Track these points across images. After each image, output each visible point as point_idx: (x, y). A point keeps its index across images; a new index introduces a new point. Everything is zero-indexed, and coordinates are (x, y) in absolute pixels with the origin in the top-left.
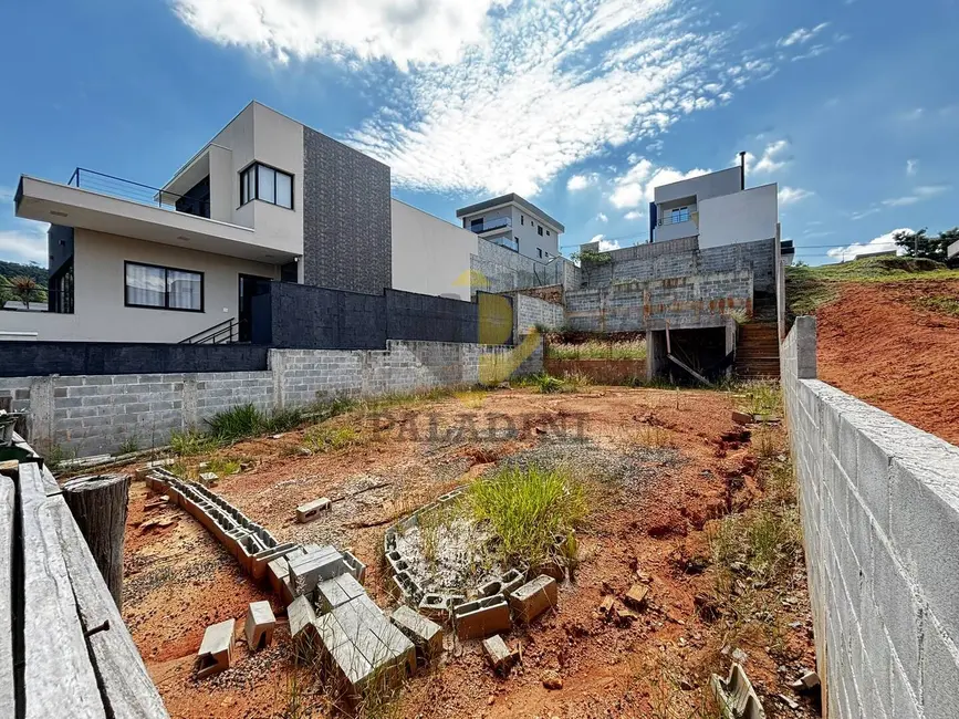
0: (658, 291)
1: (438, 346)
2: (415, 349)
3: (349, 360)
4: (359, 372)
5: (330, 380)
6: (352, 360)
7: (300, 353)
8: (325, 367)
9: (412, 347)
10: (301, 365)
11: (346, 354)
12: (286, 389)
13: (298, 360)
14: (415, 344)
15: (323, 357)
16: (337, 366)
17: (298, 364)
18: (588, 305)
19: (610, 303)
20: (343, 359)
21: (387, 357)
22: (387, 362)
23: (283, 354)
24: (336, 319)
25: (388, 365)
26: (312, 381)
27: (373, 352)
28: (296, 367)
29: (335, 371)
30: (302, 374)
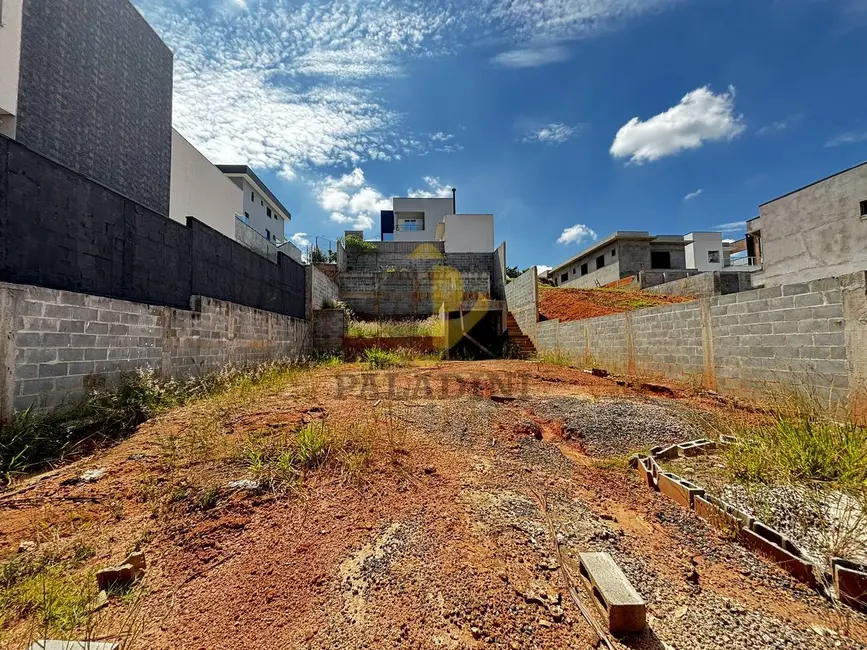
0: (425, 281)
1: (250, 313)
2: (227, 313)
3: (144, 321)
4: (159, 342)
5: (113, 354)
6: (148, 321)
7: (57, 299)
8: (103, 329)
9: (224, 309)
10: (56, 322)
11: (140, 310)
12: (19, 372)
13: (51, 311)
14: (227, 306)
15: (101, 310)
16: (125, 330)
17: (51, 320)
18: (363, 287)
19: (384, 288)
20: (135, 319)
21: (196, 322)
22: (196, 328)
23: (16, 297)
24: (120, 247)
25: (197, 333)
26: (78, 354)
27: (178, 311)
28: (46, 325)
29: (122, 337)
30: (58, 340)
